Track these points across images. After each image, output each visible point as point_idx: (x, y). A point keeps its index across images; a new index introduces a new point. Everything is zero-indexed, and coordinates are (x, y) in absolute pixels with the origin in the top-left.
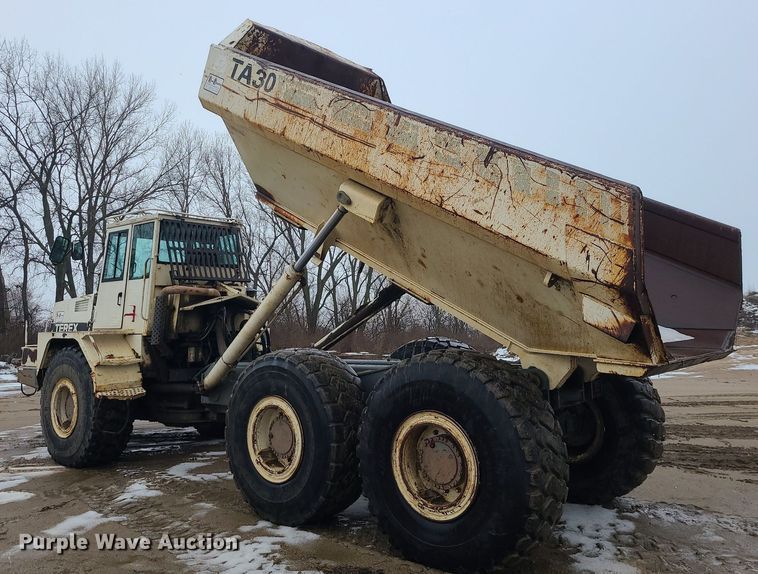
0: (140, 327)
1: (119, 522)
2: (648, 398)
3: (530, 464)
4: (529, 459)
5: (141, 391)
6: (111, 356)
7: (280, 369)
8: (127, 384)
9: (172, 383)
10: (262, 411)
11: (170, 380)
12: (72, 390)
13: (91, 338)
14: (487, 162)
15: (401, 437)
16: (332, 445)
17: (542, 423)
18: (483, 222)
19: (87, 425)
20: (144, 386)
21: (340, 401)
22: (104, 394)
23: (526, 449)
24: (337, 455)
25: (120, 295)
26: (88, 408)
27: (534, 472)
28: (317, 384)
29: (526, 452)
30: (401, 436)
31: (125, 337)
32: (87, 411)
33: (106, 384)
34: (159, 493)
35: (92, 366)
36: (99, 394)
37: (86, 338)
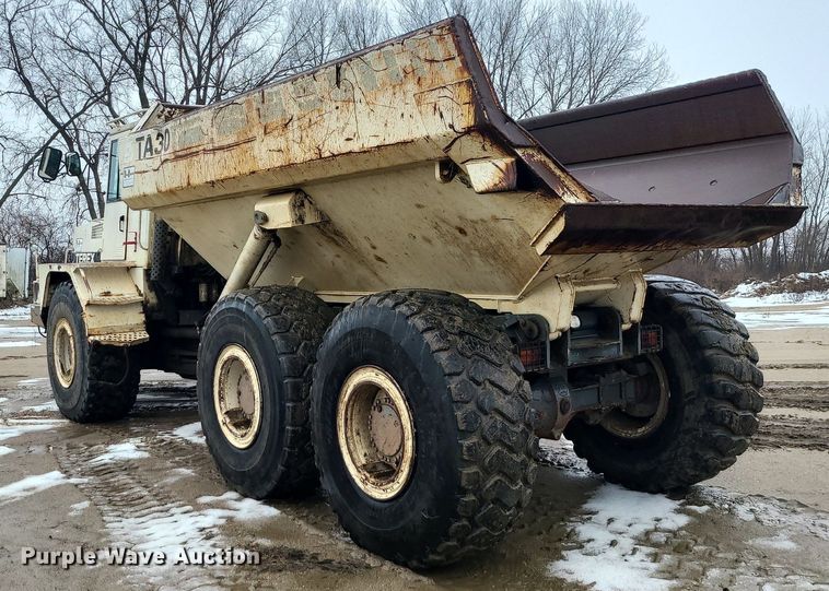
0: (140, 258)
1: (76, 486)
2: (731, 354)
3: (466, 434)
4: (462, 427)
5: (143, 335)
6: (107, 294)
7: (238, 311)
8: (128, 328)
9: (183, 326)
10: (225, 362)
11: (181, 323)
12: (70, 333)
13: (82, 273)
14: (338, 83)
15: (346, 399)
16: (288, 404)
17: (492, 383)
18: (355, 146)
19: (83, 372)
20: (148, 330)
21: (300, 352)
22: (97, 338)
23: (459, 414)
24: (293, 418)
25: (122, 218)
26: (83, 353)
27: (466, 443)
28: (273, 330)
29: (459, 419)
30: (345, 397)
31: (129, 269)
32: (83, 357)
33: (99, 326)
34: (146, 455)
35: (83, 304)
36: (91, 338)
37: (77, 271)
